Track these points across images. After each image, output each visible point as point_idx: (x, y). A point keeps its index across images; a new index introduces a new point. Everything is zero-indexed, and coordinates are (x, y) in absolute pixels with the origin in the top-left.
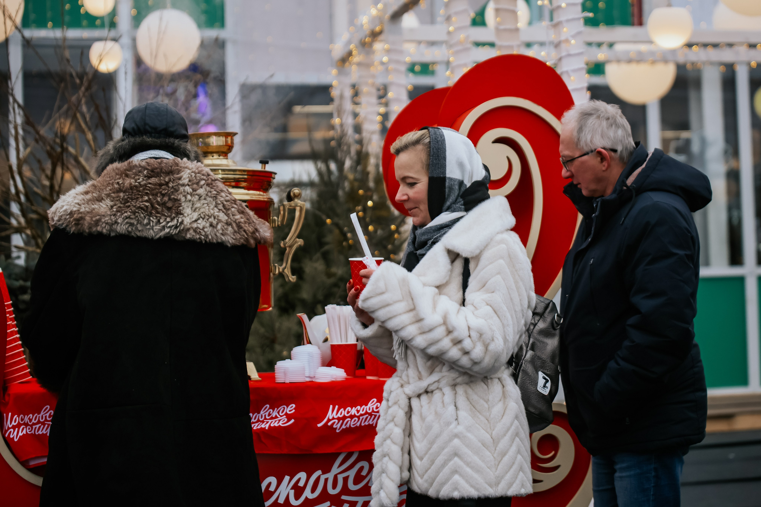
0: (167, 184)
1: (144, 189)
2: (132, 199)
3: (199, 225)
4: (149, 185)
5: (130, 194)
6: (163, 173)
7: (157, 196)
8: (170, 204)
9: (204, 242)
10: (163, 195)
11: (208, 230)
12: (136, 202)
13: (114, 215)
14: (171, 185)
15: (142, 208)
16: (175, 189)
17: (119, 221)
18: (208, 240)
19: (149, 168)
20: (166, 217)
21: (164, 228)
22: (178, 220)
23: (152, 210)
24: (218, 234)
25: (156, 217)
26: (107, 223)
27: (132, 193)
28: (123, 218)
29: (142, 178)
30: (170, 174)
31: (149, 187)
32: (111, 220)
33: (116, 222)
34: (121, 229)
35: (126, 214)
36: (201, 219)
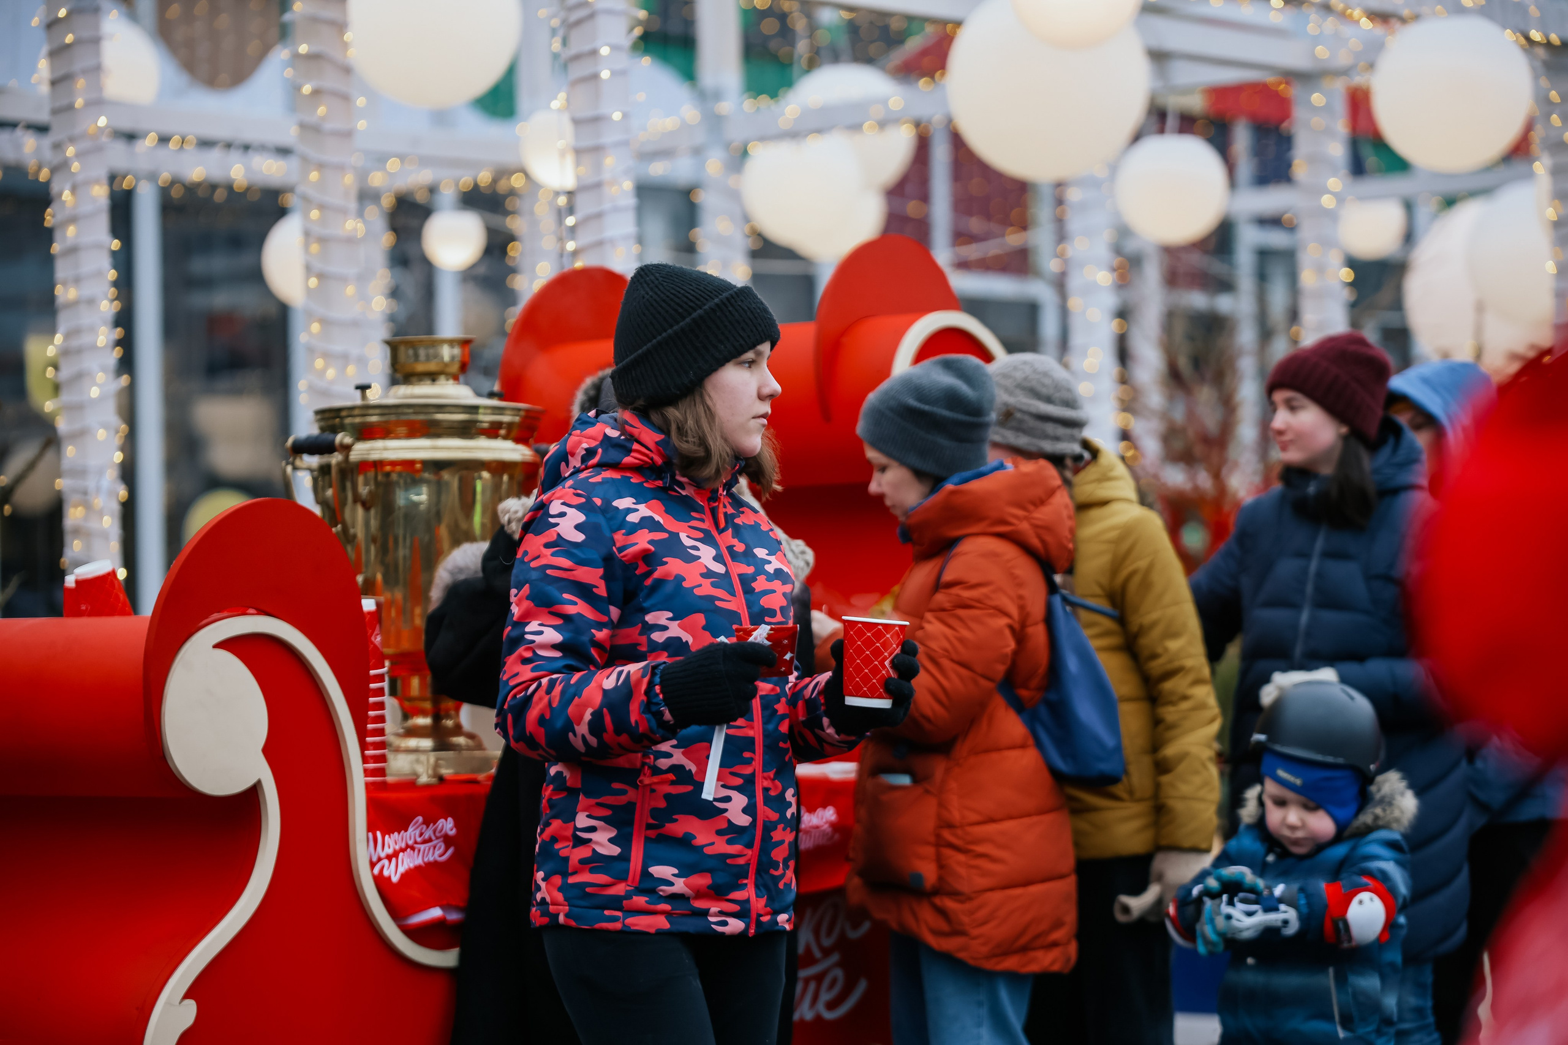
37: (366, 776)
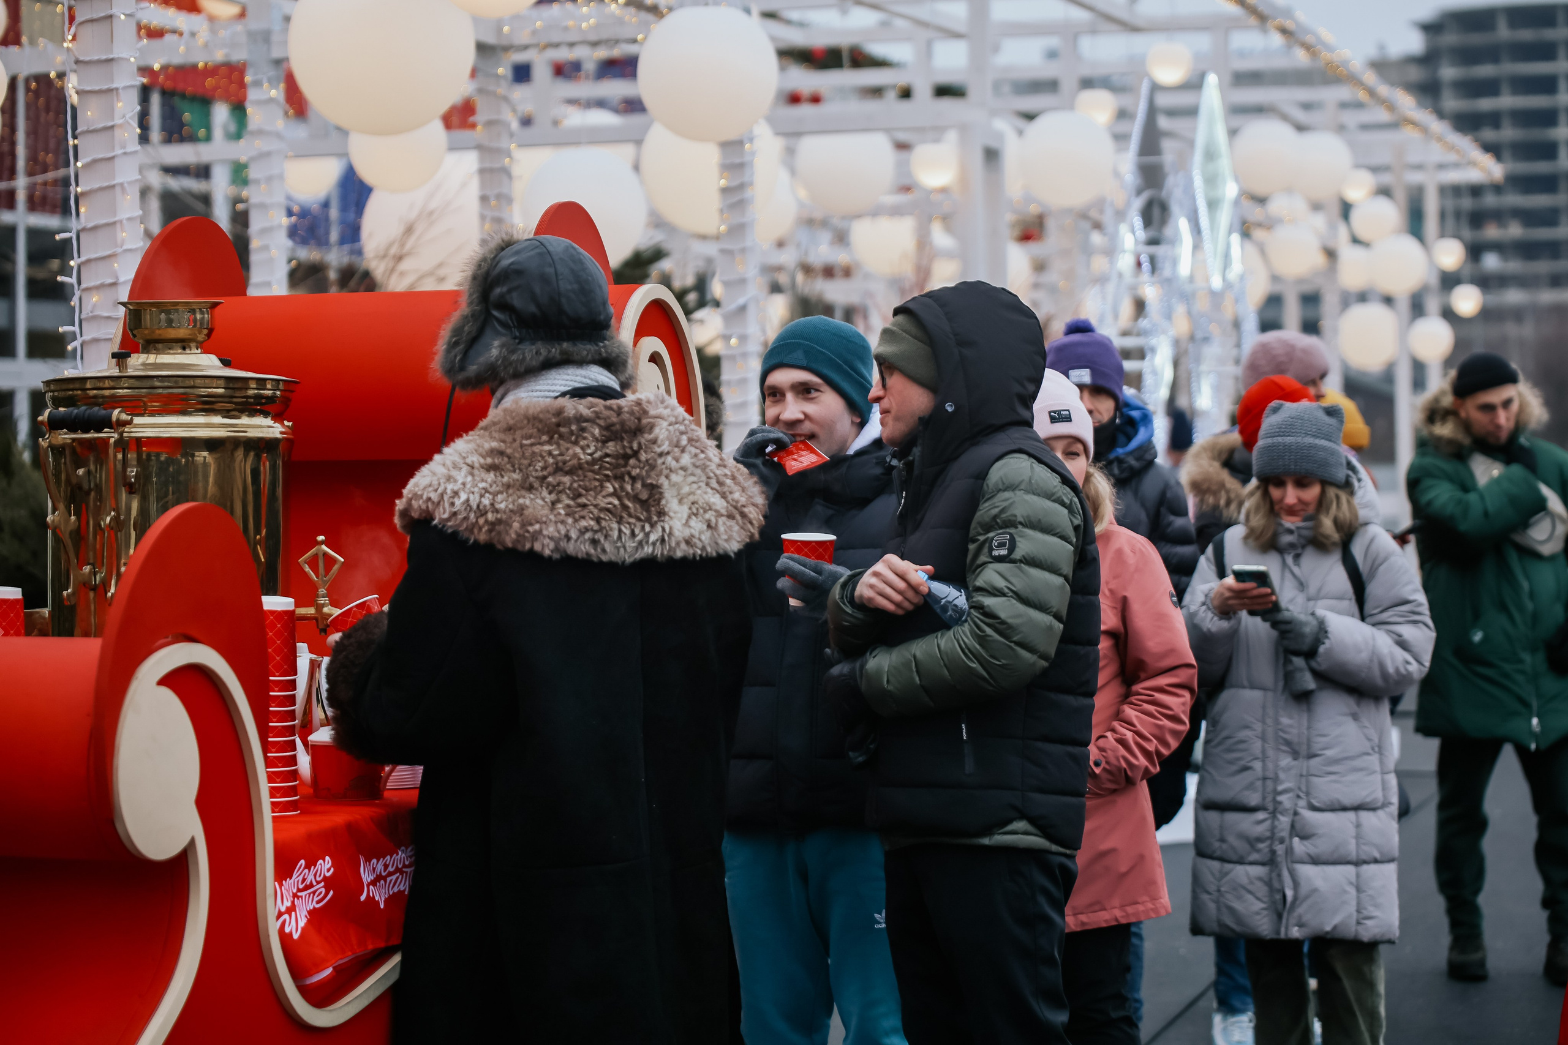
0: (635, 454)
1: (600, 468)
2: (587, 490)
3: (693, 531)
4: (607, 459)
5: (582, 478)
6: (626, 432)
7: (624, 481)
8: (644, 496)
9: (698, 558)
10: (634, 479)
11: (706, 537)
12: (595, 498)
13: (563, 522)
14: (643, 456)
15: (608, 510)
16: (650, 465)
17: (574, 534)
18: (704, 555)
19: (602, 422)
20: (642, 524)
21: (640, 544)
22: (664, 529)
23: (622, 512)
24: (721, 542)
25: (629, 523)
26: (551, 538)
27: (585, 477)
28: (580, 530)
29: (593, 444)
30: (638, 433)
31: (607, 463)
32: (559, 532)
33: (568, 538)
34: (575, 548)
35: (584, 523)
36: (693, 517)
37: (269, 783)
